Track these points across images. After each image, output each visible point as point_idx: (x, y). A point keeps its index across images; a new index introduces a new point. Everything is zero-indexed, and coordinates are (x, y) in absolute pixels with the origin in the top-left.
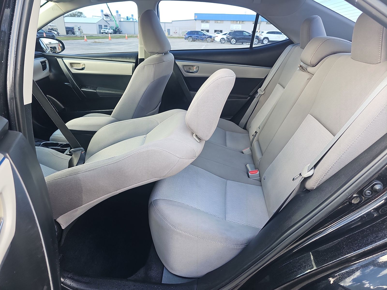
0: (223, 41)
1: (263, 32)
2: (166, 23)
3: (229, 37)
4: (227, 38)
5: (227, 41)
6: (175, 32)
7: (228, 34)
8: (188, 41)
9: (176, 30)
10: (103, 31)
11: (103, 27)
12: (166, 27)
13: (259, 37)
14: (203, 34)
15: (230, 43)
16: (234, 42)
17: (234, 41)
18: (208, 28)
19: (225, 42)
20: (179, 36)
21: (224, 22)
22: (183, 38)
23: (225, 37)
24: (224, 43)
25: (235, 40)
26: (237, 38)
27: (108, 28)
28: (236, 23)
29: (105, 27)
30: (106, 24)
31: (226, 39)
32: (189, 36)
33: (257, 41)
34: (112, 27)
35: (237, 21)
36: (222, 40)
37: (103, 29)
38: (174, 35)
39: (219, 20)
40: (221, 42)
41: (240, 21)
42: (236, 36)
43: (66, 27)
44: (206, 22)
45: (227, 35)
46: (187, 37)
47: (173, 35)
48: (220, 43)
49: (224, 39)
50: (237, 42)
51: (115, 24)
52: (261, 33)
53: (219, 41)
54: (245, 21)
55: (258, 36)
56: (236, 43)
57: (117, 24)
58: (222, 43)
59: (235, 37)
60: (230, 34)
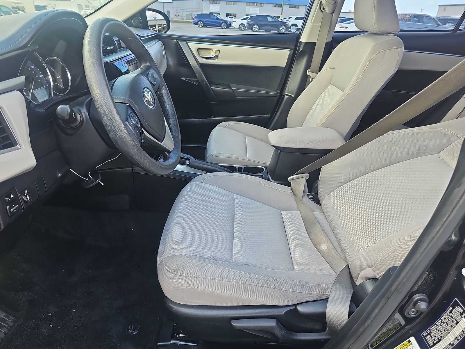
0: (243, 28)
1: (291, 17)
2: (164, 3)
3: (250, 23)
4: (247, 23)
5: (247, 27)
6: (177, 15)
7: (249, 19)
8: (198, 27)
9: (178, 13)
10: (83, 12)
11: (84, 7)
12: (164, 8)
13: (287, 24)
14: (216, 18)
15: (251, 30)
16: (257, 30)
17: (256, 27)
18: (219, 11)
19: (245, 29)
20: (182, 19)
21: (238, 3)
22: (191, 23)
23: (245, 22)
24: (243, 30)
25: (258, 27)
26: (260, 24)
27: (90, 8)
28: (253, 6)
29: (86, 7)
30: (88, 4)
31: (246, 25)
32: (199, 20)
33: (285, 29)
34: (94, 7)
35: (254, 3)
36: (241, 26)
37: (84, 10)
38: (176, 19)
39: (232, 1)
40: (240, 28)
41: (256, 3)
42: (259, 21)
43: (35, 5)
44: (215, 3)
45: (247, 19)
46: (196, 21)
47: (174, 19)
48: (239, 30)
49: (243, 25)
50: (260, 29)
51: (99, 3)
52: (289, 19)
53: (238, 28)
54: (263, 3)
55: (285, 22)
56: (259, 31)
57: (101, 3)
58: (241, 30)
59: (257, 23)
60: (252, 19)
